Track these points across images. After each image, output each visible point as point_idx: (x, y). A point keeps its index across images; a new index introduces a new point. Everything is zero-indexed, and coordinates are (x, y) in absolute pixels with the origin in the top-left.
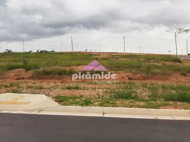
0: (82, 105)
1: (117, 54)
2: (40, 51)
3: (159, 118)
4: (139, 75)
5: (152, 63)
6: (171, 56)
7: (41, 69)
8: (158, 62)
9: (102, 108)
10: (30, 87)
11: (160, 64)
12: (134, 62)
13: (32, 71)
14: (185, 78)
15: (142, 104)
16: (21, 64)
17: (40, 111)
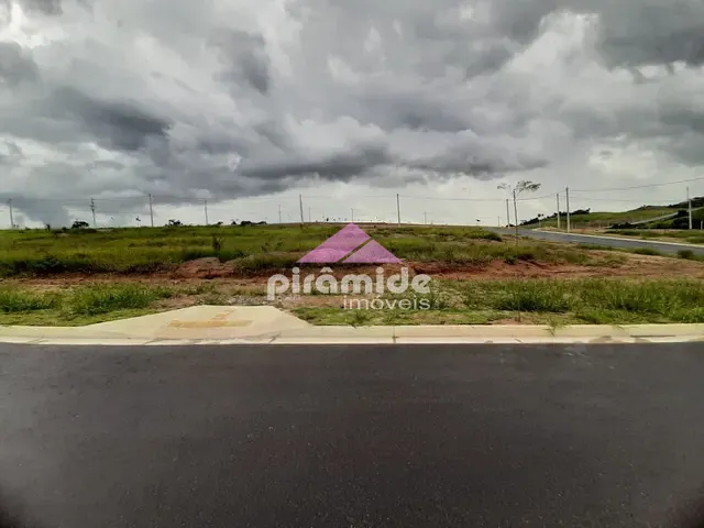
0: (352, 324)
1: (385, 227)
2: (238, 223)
3: (494, 342)
4: (434, 264)
5: (450, 243)
6: (480, 228)
7: (251, 257)
8: (461, 240)
9: (391, 327)
10: (239, 293)
11: (464, 245)
12: (420, 241)
13: (233, 261)
14: (513, 268)
15: (458, 316)
16: (209, 248)
17: (274, 338)
